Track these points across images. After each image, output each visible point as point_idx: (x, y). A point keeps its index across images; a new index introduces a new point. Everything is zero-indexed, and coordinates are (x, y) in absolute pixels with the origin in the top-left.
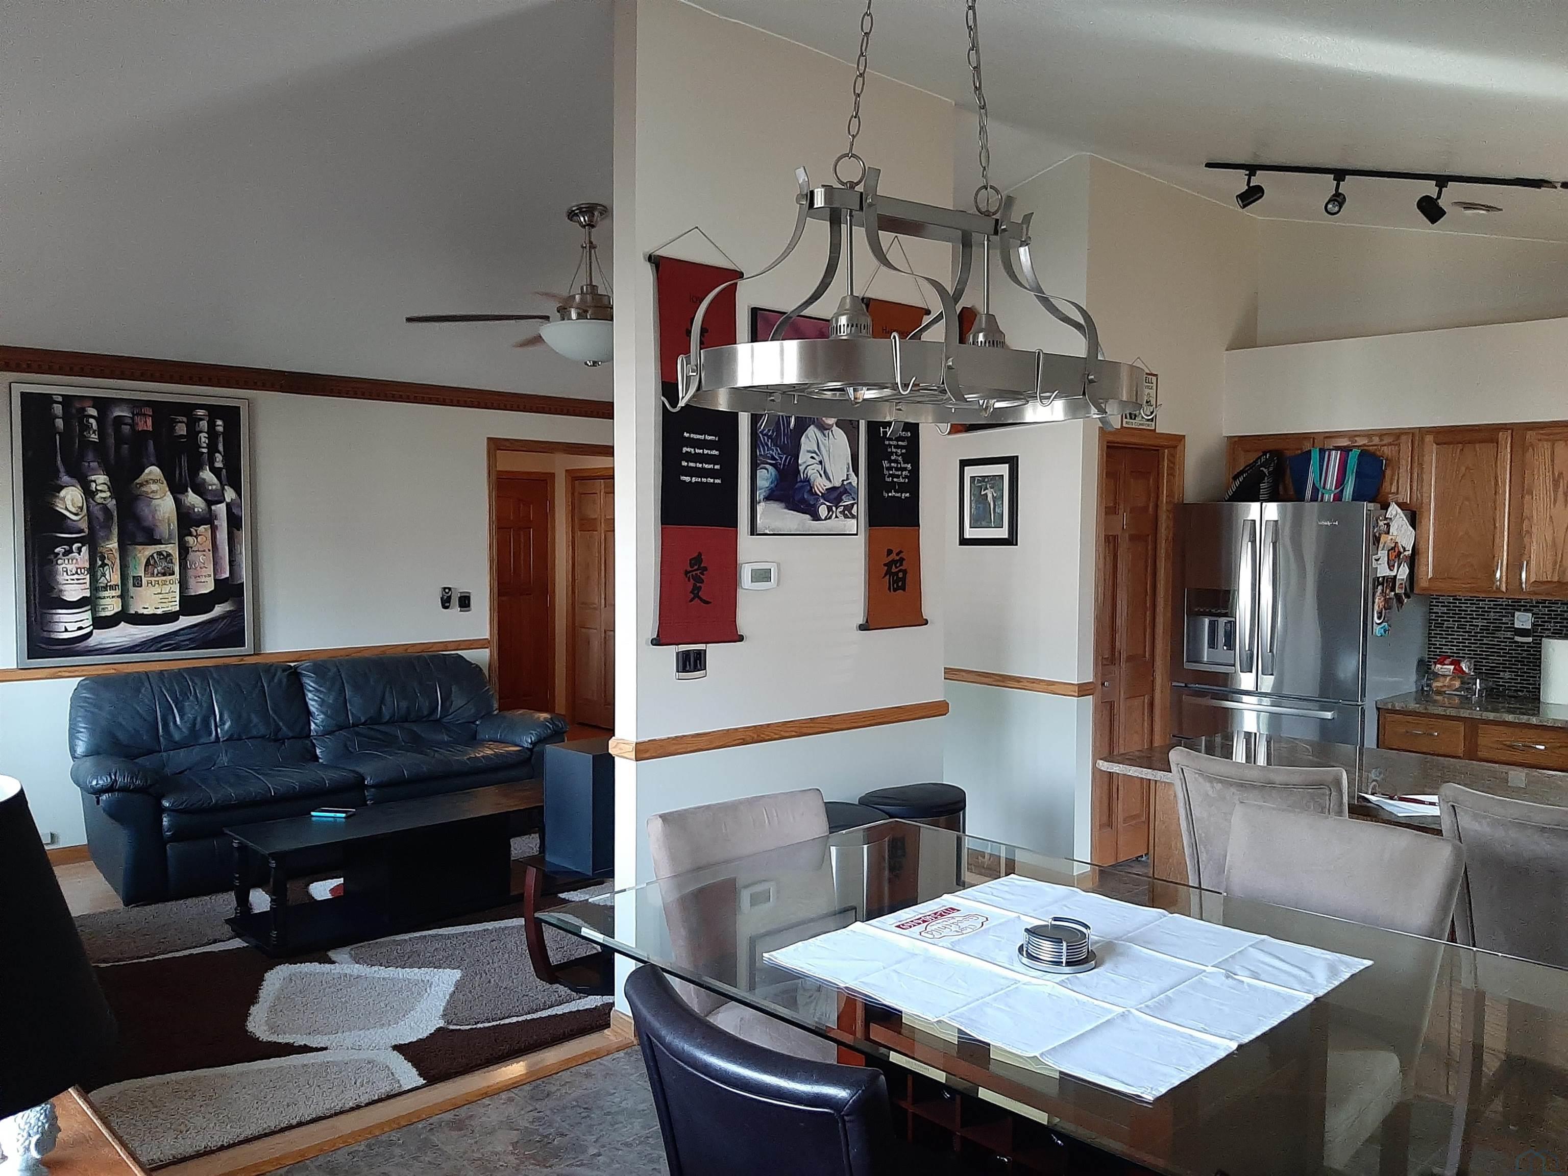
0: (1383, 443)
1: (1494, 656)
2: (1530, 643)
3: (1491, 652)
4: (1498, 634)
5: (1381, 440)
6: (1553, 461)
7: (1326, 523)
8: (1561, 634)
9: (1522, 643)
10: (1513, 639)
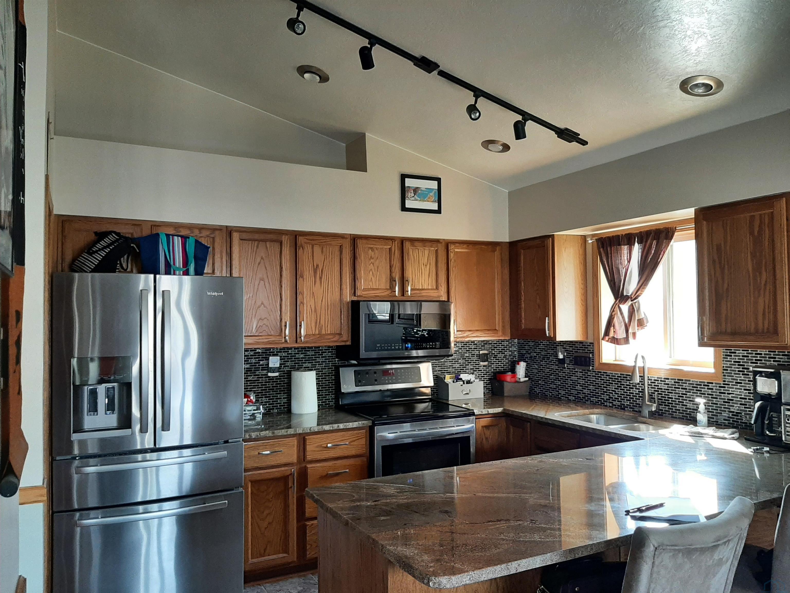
0: (201, 235)
1: (255, 388)
2: (277, 376)
3: (254, 386)
4: (257, 373)
5: (200, 233)
6: (313, 258)
7: (214, 294)
8: (295, 368)
9: (272, 377)
10: (267, 375)
